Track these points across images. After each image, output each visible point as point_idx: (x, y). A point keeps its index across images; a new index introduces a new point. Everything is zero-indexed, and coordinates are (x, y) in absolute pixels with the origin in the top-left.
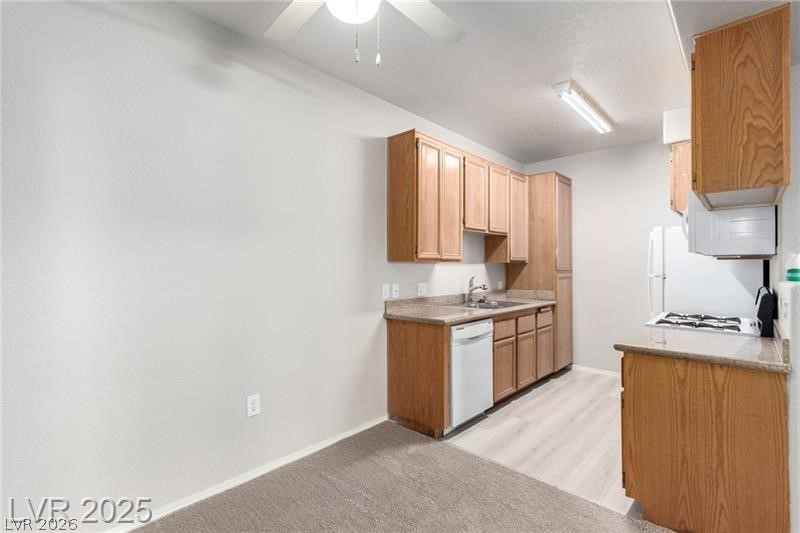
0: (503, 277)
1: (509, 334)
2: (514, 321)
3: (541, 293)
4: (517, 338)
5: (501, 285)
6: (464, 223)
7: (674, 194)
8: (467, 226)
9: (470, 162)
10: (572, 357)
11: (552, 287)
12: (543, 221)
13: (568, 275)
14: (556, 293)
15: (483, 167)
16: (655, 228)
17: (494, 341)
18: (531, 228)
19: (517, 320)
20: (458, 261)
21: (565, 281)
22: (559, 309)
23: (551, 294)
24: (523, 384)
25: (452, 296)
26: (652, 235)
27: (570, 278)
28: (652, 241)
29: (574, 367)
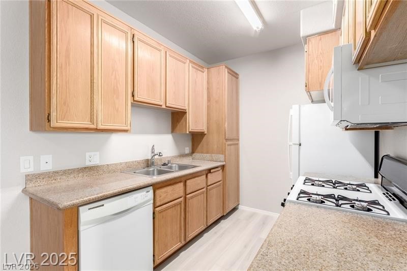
0: (190, 144)
1: (176, 196)
2: (181, 184)
3: (215, 156)
4: (185, 198)
5: (187, 150)
6: (133, 96)
7: (308, 79)
8: (136, 99)
9: (140, 40)
10: (238, 201)
11: (223, 152)
12: (217, 102)
13: (236, 142)
14: (225, 156)
15: (160, 50)
16: (293, 106)
17: (155, 207)
18: (208, 107)
19: (185, 182)
20: (126, 131)
21: (232, 147)
22: (227, 168)
23: (221, 157)
24: (191, 235)
25: (133, 162)
26: (292, 112)
27: (238, 144)
28: (291, 116)
29: (240, 207)
